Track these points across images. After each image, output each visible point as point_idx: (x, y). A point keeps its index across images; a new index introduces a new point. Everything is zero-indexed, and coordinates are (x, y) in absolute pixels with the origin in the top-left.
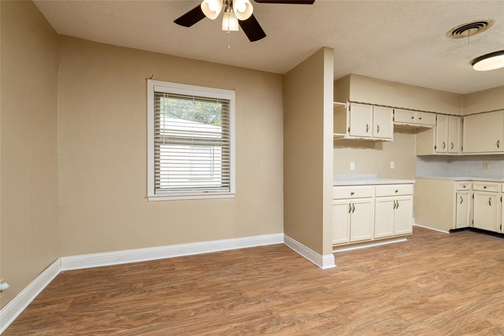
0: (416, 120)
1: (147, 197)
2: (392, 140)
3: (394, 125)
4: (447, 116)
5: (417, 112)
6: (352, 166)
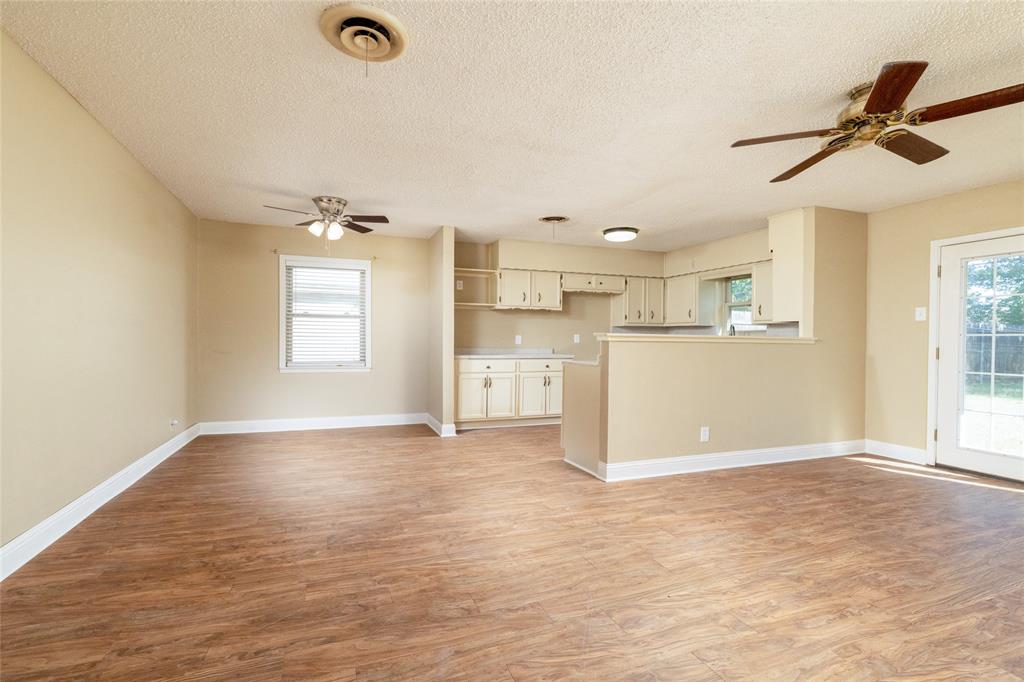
1: (278, 369)
3: (561, 292)
4: (643, 279)
5: (595, 277)
6: (518, 339)
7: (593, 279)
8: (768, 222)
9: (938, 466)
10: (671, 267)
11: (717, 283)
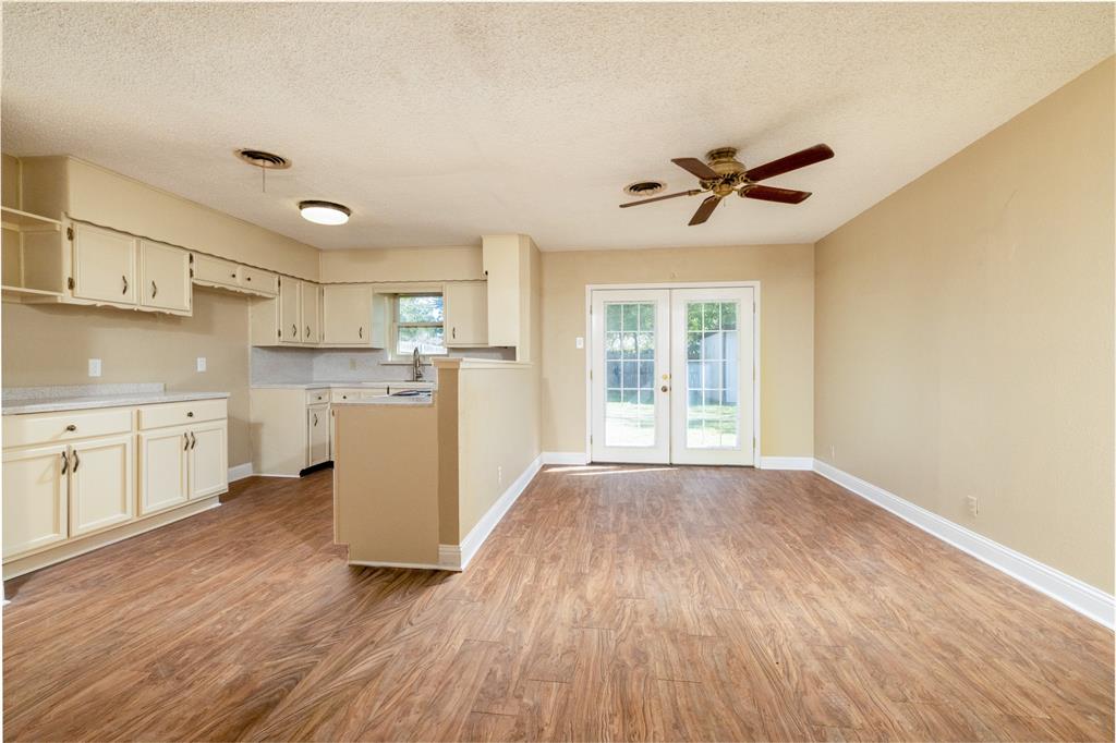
0: (239, 280)
2: (190, 314)
3: (194, 285)
4: (299, 281)
5: (241, 267)
6: (95, 367)
7: (239, 270)
8: (481, 240)
9: (593, 464)
10: (331, 269)
11: (386, 298)
